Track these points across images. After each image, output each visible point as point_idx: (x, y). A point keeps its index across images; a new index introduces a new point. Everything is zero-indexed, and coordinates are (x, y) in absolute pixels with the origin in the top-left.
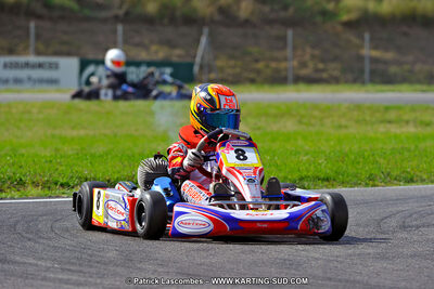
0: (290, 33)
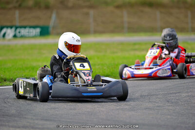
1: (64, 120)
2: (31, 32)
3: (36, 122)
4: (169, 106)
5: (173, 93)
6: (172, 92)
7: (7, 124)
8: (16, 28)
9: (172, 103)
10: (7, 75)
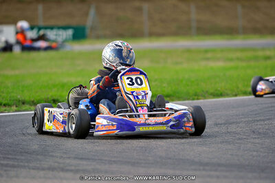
0: (146, 6)
1: (106, 158)
2: (59, 35)
3: (68, 161)
4: (255, 138)
5: (260, 120)
6: (258, 119)
7: (26, 164)
8: (40, 29)
9: (260, 133)
10: (27, 96)
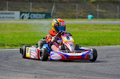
0: (77, 5)
1: (59, 70)
